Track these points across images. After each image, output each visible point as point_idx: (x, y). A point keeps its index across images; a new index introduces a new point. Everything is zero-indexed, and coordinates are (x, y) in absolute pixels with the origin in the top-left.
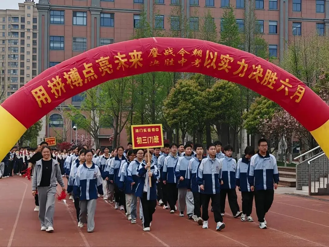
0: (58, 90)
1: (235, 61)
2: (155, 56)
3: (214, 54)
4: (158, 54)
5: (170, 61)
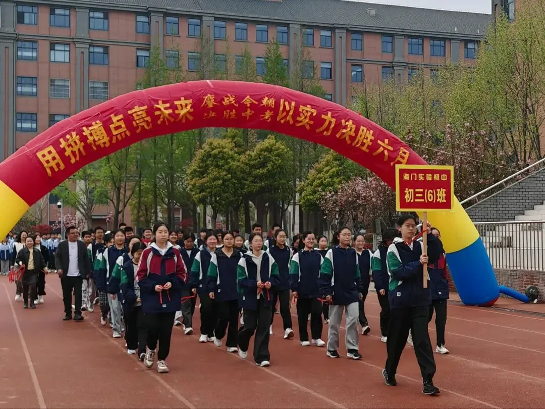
0: (75, 152)
1: (319, 114)
2: (211, 106)
3: (290, 104)
4: (215, 103)
5: (231, 113)
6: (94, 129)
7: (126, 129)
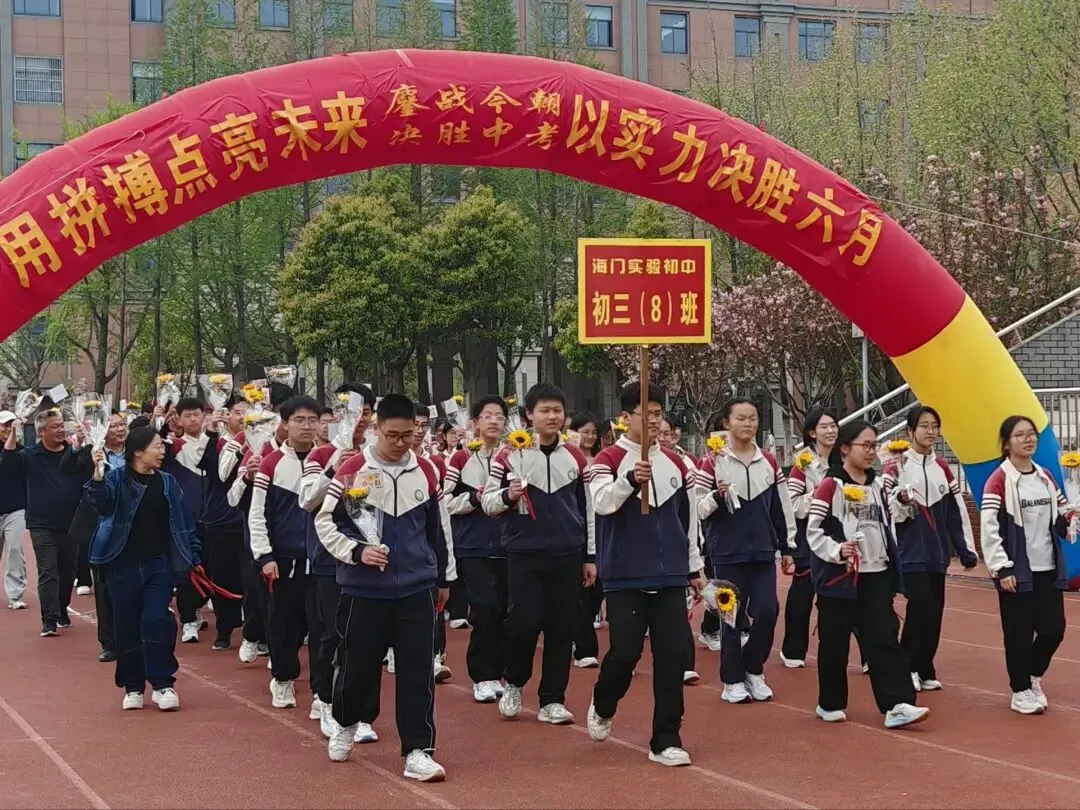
0: (84, 226)
1: (667, 131)
2: (408, 112)
3: (597, 108)
4: (416, 105)
5: (457, 130)
6: (130, 170)
7: (206, 171)
